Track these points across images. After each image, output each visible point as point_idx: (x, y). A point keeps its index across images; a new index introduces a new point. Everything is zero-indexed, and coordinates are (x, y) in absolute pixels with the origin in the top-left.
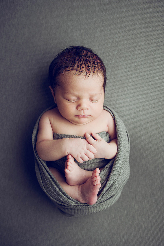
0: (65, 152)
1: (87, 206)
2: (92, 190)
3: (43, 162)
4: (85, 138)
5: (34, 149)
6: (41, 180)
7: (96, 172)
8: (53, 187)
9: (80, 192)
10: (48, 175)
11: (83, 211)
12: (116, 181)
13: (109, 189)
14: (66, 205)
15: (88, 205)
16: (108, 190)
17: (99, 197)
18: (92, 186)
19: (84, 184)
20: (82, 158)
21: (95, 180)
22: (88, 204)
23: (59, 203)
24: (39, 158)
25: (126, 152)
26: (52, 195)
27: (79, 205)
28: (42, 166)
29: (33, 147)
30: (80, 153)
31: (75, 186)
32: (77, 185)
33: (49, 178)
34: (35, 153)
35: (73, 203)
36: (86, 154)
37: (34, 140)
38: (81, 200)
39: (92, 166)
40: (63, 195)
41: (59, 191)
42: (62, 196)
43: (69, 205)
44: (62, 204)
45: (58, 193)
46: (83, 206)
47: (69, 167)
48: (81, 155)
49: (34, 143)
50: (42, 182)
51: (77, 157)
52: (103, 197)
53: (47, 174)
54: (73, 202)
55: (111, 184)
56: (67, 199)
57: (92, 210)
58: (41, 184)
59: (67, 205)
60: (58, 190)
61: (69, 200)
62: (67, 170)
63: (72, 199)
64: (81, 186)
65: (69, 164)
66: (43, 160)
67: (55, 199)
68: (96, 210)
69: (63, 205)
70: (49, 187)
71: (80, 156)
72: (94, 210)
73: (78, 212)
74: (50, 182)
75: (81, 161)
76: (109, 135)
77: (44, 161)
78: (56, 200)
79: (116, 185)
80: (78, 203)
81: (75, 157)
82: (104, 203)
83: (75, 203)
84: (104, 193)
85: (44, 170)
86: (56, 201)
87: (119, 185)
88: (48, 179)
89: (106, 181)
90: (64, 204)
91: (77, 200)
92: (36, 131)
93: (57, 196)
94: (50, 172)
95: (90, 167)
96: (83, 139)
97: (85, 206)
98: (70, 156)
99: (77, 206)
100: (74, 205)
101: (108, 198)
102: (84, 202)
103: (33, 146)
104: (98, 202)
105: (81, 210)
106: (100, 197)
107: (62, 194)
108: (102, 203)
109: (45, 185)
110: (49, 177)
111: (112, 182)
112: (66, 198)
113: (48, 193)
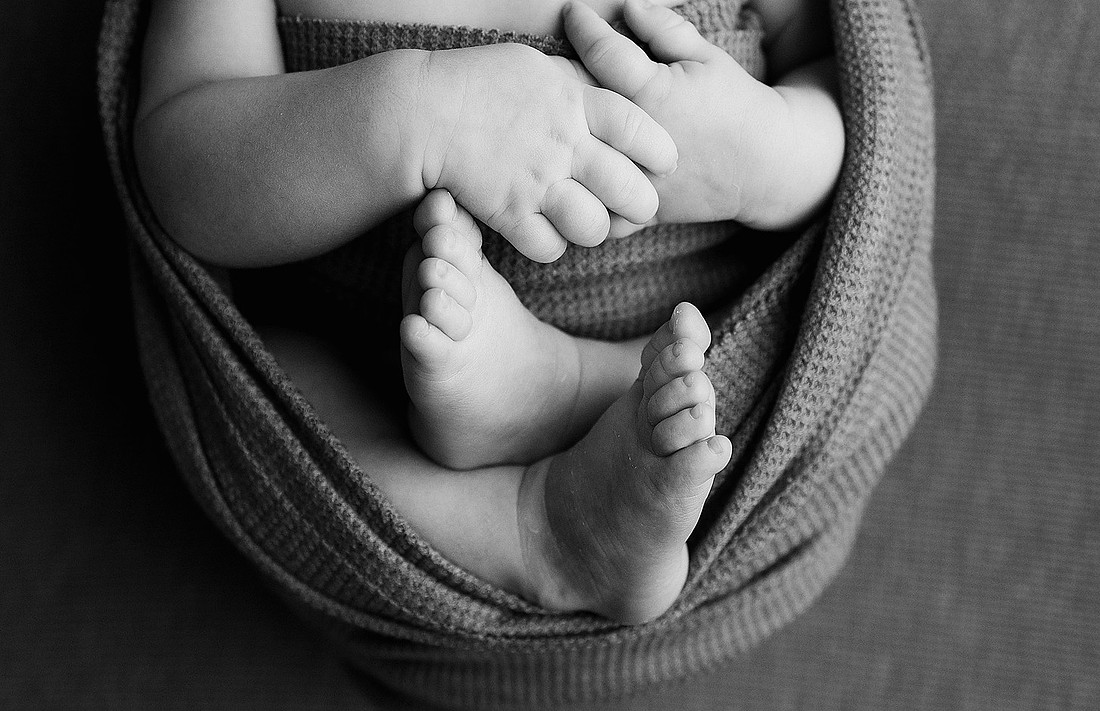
0: (398, 173)
1: (597, 633)
2: (648, 493)
3: (205, 281)
4: (564, 42)
5: (117, 172)
6: (194, 437)
7: (673, 339)
8: (301, 491)
9: (536, 524)
10: (253, 390)
11: (560, 678)
12: (836, 412)
13: (780, 485)
14: (419, 637)
15: (611, 630)
16: (770, 495)
17: (700, 553)
18: (650, 461)
19: (572, 453)
20: (553, 218)
21: (672, 404)
22: (604, 619)
23: (360, 620)
24: (169, 247)
25: (910, 166)
26: (293, 557)
27: (534, 627)
28: (199, 315)
29: (114, 158)
30: (537, 175)
31: (493, 471)
32: (508, 463)
33: (262, 416)
34: (128, 205)
35: (477, 618)
36: (586, 180)
37: (118, 93)
38: (553, 591)
39: (631, 294)
40: (393, 557)
41: (353, 517)
42: (381, 564)
43: (442, 633)
44: (387, 628)
45: (346, 541)
46: (569, 635)
47: (439, 303)
48: (541, 193)
49: (115, 121)
50: (199, 451)
51: (512, 206)
52: (732, 554)
53: (242, 377)
54: (475, 607)
55: (799, 444)
56: (429, 583)
57: (639, 671)
58: (197, 472)
59: (429, 638)
60: (346, 516)
61: (440, 591)
62: (419, 332)
63: (470, 579)
64: (543, 468)
65: (436, 272)
66: (201, 262)
67: (324, 592)
68: (665, 666)
69: (391, 641)
70: (268, 490)
71: (532, 197)
72: (652, 667)
73: (520, 689)
74: (272, 447)
75: (543, 244)
76: (764, 27)
77: (211, 268)
78: (329, 603)
79: (837, 450)
80: (518, 615)
81: (494, 207)
82: (733, 602)
83: (495, 614)
84: (742, 516)
85: (212, 349)
86: (334, 608)
87: (855, 446)
88: (253, 425)
89: (757, 415)
90: (403, 632)
91: (513, 586)
92: (128, 13)
93: (342, 567)
94: (264, 357)
95: (609, 308)
96: (548, 52)
97: (584, 634)
98: (444, 209)
99: (518, 636)
100: (493, 630)
101: (772, 558)
102: (572, 602)
103: (111, 144)
104: (689, 598)
105: (546, 675)
106: (713, 553)
107: (383, 548)
108: (718, 609)
109: (228, 479)
110: (262, 402)
111: (806, 420)
112: (415, 575)
113: (260, 543)
